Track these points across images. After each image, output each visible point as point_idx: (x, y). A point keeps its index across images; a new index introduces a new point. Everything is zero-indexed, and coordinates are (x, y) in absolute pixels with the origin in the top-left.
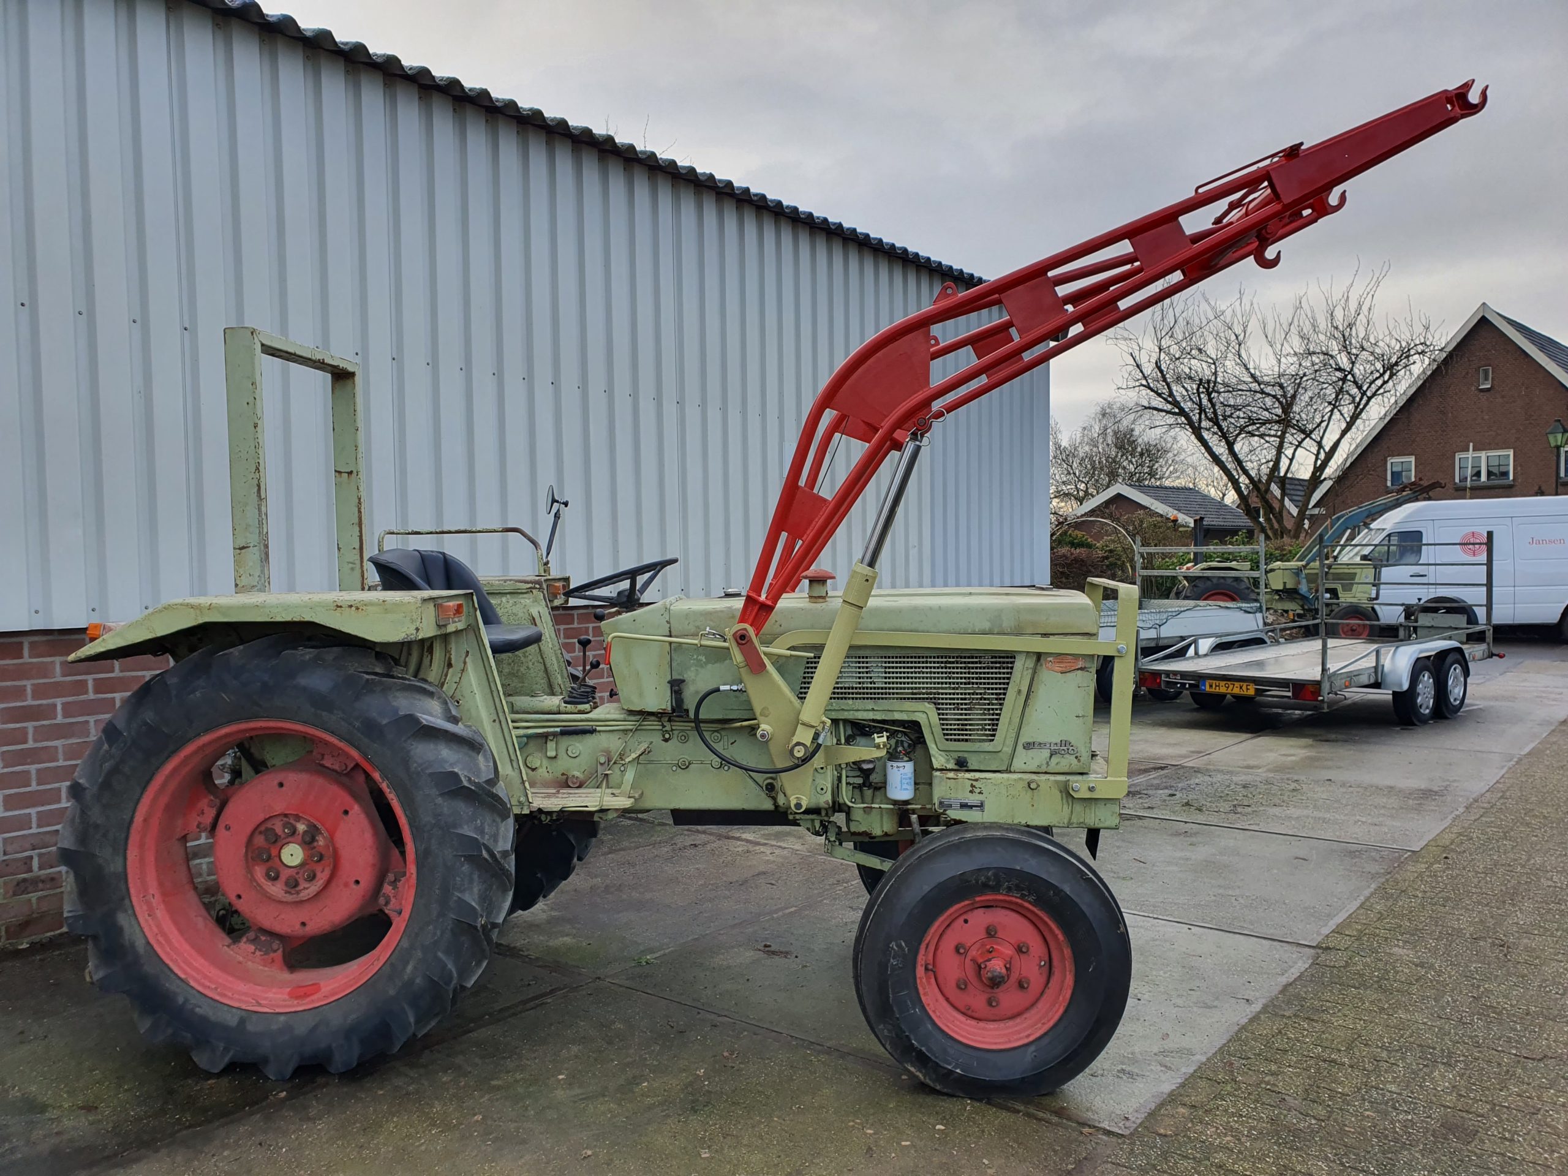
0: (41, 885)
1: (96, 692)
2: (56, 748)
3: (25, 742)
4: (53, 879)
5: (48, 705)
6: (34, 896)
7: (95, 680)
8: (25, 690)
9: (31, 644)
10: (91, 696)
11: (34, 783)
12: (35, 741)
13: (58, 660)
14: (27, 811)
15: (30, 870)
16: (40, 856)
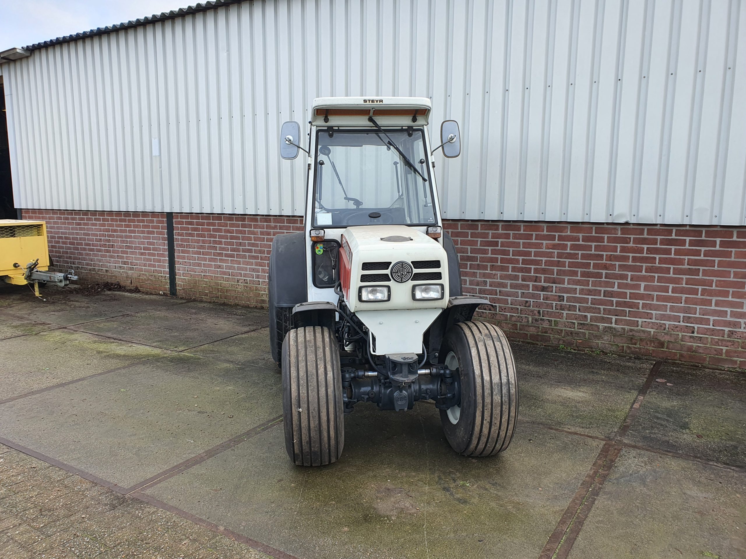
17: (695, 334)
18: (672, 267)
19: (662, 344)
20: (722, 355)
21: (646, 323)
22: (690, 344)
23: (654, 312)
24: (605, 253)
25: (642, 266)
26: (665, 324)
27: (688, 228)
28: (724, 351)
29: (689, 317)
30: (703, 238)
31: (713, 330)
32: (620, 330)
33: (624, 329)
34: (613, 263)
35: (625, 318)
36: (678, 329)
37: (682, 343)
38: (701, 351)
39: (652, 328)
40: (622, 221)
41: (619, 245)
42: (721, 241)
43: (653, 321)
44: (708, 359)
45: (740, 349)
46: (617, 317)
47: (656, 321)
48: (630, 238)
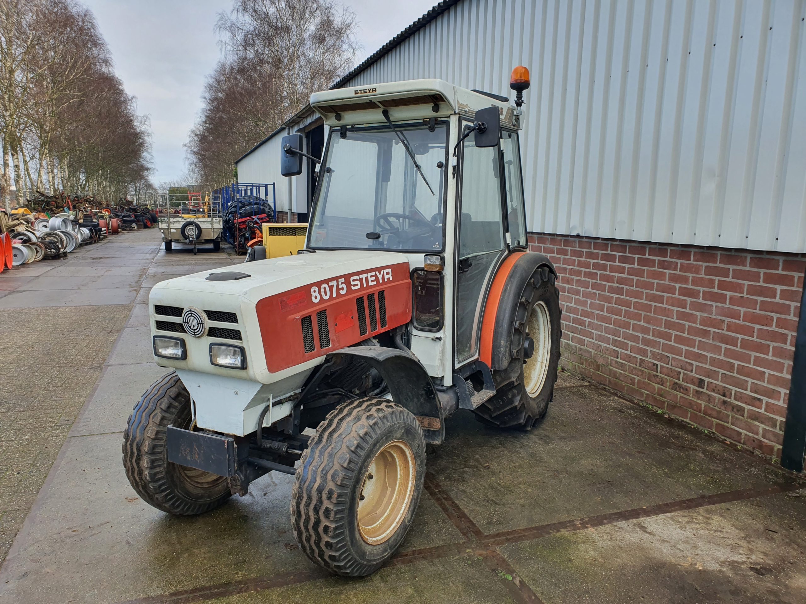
0: (682, 390)
1: (719, 288)
2: (697, 316)
3: (686, 308)
4: (687, 390)
5: (697, 290)
6: (679, 394)
7: (719, 280)
8: (689, 279)
9: (695, 253)
10: (716, 290)
11: (686, 332)
12: (690, 309)
13: (705, 264)
14: (682, 347)
15: (679, 379)
16: (684, 373)
17: (619, 360)
18: (607, 284)
19: (598, 367)
20: (634, 385)
21: (589, 343)
22: (615, 369)
23: (595, 332)
24: (568, 267)
25: (589, 282)
26: (600, 346)
27: (618, 243)
28: (636, 381)
29: (616, 340)
30: (627, 254)
31: (630, 356)
32: (574, 347)
33: (576, 347)
34: (573, 277)
35: (577, 335)
36: (608, 352)
37: (611, 368)
38: (622, 378)
39: (593, 349)
40: (575, 234)
41: (576, 259)
42: (638, 258)
43: (594, 341)
44: (626, 388)
45: (646, 380)
46: (573, 334)
47: (596, 342)
48: (583, 252)
